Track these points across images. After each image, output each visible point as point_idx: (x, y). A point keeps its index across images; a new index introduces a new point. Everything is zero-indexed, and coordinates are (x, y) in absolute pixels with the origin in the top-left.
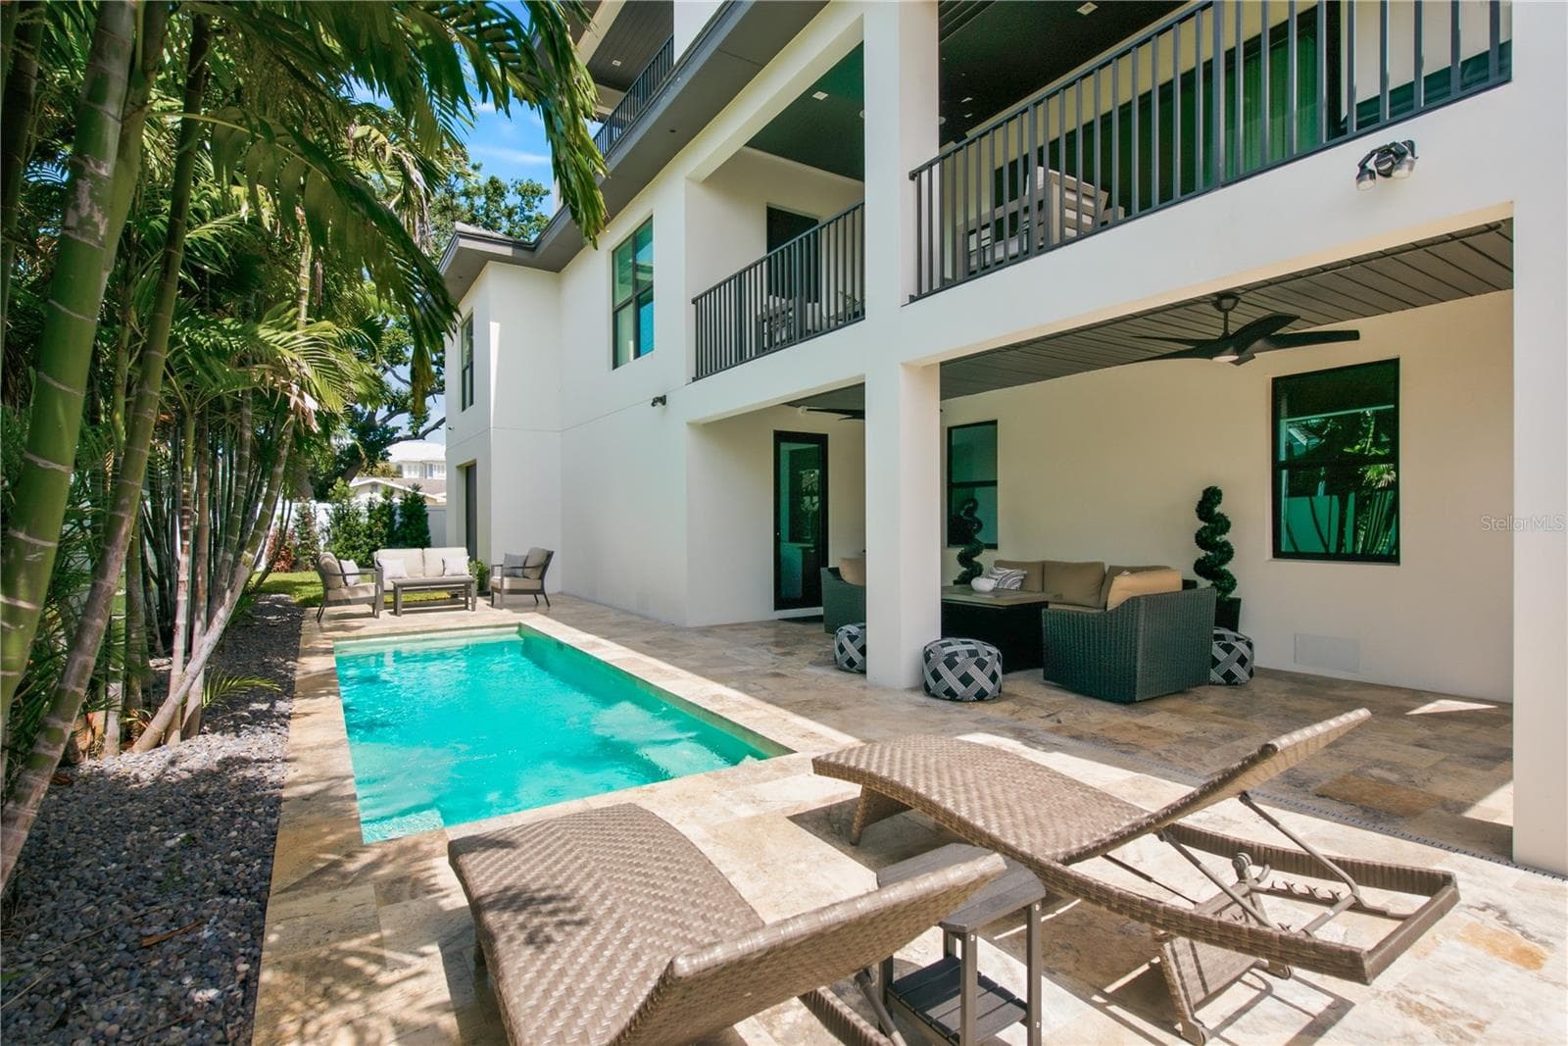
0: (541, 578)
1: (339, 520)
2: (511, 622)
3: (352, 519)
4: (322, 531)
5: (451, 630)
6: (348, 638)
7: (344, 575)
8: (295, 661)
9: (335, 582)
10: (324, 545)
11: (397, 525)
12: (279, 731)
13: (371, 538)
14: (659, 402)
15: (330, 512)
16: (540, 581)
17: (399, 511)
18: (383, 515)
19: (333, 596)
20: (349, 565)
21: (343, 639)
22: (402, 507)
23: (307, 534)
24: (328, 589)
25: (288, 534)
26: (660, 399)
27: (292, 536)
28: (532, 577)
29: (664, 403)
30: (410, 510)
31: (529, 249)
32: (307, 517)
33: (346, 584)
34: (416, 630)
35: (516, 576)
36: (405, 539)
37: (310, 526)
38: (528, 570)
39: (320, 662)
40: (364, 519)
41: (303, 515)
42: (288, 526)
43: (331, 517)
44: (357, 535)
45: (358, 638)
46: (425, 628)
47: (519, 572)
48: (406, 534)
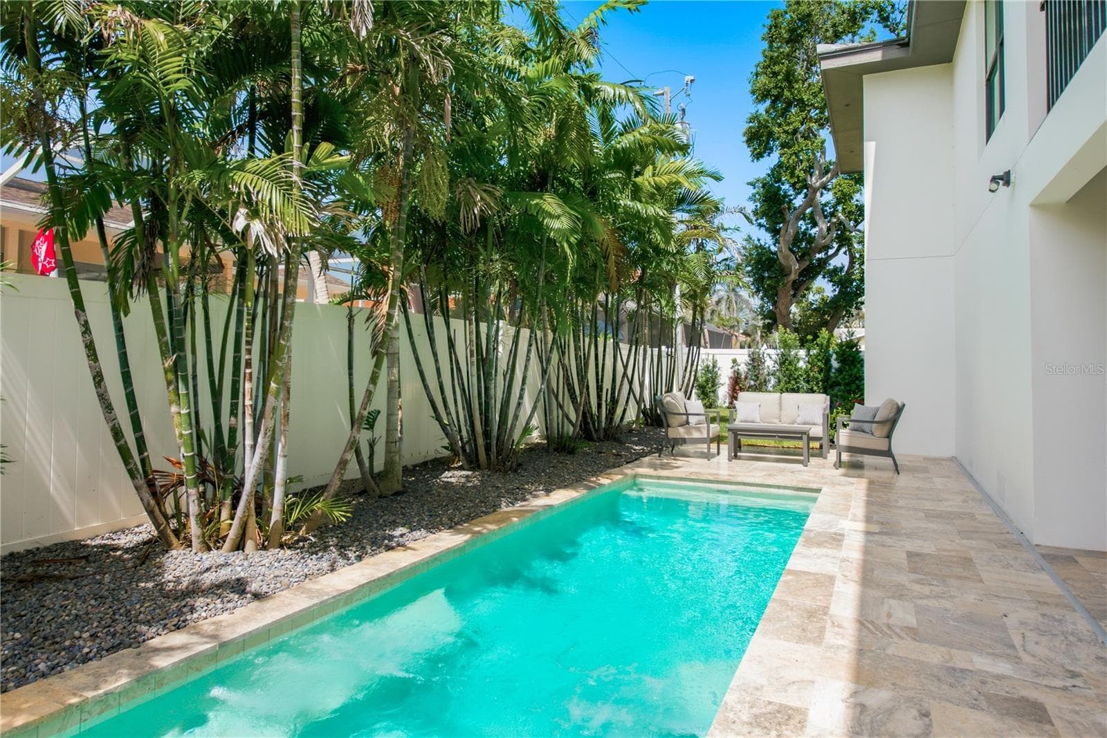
0: (889, 436)
1: (782, 364)
2: (815, 486)
3: (790, 363)
4: (768, 375)
5: (744, 484)
6: (651, 477)
7: (687, 415)
8: (548, 491)
9: (674, 421)
10: (770, 387)
11: (833, 370)
12: (341, 562)
13: (808, 382)
14: (1001, 182)
15: (774, 357)
16: (887, 440)
17: (834, 356)
18: (819, 360)
19: (672, 433)
20: (696, 405)
21: (646, 476)
22: (836, 353)
23: (756, 376)
24: (668, 426)
25: (743, 377)
26: (1001, 178)
27: (746, 378)
28: (877, 433)
29: (1007, 183)
30: (843, 355)
31: (904, 44)
32: (756, 362)
33: (688, 423)
34: (710, 478)
35: (863, 432)
36: (839, 384)
37: (759, 370)
38: (874, 425)
39: (560, 497)
40: (801, 364)
41: (753, 360)
42: (743, 369)
43: (775, 362)
44: (795, 379)
45: (659, 478)
46: (721, 478)
47: (866, 426)
48: (839, 379)
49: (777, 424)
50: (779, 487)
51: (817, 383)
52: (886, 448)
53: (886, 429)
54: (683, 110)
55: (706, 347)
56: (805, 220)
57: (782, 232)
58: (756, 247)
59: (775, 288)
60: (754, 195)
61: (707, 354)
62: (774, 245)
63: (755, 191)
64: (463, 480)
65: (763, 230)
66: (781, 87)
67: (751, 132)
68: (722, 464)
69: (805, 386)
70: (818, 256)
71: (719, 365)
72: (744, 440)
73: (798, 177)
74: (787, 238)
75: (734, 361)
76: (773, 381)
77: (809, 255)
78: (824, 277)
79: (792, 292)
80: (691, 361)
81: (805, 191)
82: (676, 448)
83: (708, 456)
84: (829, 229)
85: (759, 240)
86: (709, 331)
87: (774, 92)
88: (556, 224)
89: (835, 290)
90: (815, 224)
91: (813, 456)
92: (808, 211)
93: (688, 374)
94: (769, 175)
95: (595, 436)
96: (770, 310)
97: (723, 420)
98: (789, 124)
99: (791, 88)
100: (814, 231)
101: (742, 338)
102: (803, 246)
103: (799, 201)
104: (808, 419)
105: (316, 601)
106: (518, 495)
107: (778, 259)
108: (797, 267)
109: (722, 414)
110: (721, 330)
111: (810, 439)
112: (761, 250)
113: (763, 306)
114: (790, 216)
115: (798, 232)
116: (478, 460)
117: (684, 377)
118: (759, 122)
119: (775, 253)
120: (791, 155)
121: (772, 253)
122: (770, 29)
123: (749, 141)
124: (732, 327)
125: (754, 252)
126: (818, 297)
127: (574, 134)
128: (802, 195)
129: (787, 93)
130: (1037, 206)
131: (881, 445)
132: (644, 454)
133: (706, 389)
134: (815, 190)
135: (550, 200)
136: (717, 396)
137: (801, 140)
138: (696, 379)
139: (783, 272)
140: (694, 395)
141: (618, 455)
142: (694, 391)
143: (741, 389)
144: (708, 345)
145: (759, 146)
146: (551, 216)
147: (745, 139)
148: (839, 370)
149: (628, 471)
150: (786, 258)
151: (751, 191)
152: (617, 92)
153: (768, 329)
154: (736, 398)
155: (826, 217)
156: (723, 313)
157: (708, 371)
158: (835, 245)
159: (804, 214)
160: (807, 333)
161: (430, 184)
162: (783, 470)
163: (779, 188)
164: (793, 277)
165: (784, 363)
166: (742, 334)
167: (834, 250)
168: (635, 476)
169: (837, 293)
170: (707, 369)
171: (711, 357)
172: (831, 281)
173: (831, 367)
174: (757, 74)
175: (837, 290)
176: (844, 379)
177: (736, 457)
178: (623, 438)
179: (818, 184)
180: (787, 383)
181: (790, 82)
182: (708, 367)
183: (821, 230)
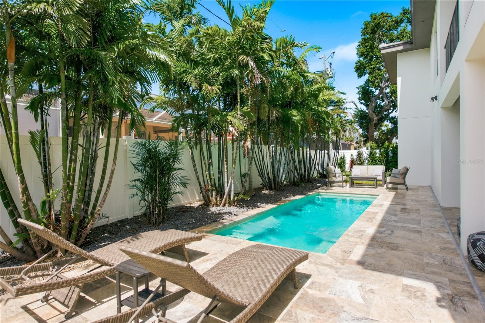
0: (404, 178)
1: (370, 155)
2: (378, 194)
3: (373, 155)
4: (365, 159)
5: (355, 194)
6: (324, 193)
7: (335, 173)
8: (294, 196)
9: (331, 175)
10: (365, 163)
11: (390, 157)
12: (249, 209)
13: (380, 162)
14: (434, 99)
15: (367, 153)
16: (403, 180)
17: (390, 152)
18: (384, 153)
19: (330, 179)
20: (338, 170)
21: (323, 192)
22: (391, 150)
23: (360, 160)
24: (329, 177)
25: (355, 160)
26: (434, 98)
27: (356, 161)
28: (400, 178)
29: (436, 99)
30: (393, 151)
31: (411, 43)
32: (360, 155)
33: (335, 176)
34: (344, 192)
35: (396, 177)
36: (392, 162)
37: (361, 157)
38: (399, 175)
39: (298, 197)
40: (378, 155)
41: (359, 154)
42: (355, 157)
43: (367, 155)
44: (375, 161)
45: (327, 193)
46: (347, 193)
47: (397, 176)
48: (392, 160)
49: (366, 176)
50: (366, 195)
51: (384, 162)
52: (403, 182)
53: (403, 176)
54: (331, 63)
55: (341, 150)
56: (379, 99)
57: (370, 105)
58: (360, 111)
59: (368, 126)
60: (359, 92)
61: (341, 153)
62: (367, 110)
63: (359, 91)
64: (269, 193)
65: (362, 105)
66: (368, 51)
67: (357, 67)
68: (347, 188)
69: (379, 163)
70: (385, 113)
71: (345, 156)
72: (355, 182)
73: (376, 85)
74: (372, 107)
75: (352, 155)
76: (367, 162)
77: (381, 113)
78: (387, 121)
79: (374, 128)
80: (336, 155)
81: (379, 88)
82: (331, 185)
83: (343, 187)
84: (389, 102)
85: (361, 108)
86: (342, 143)
87: (366, 54)
88: (296, 118)
89: (392, 126)
90: (383, 101)
91: (378, 186)
92: (381, 96)
93: (334, 160)
94: (364, 84)
95: (304, 181)
96: (366, 135)
97: (347, 176)
98: (372, 65)
99: (372, 51)
100: (382, 104)
101: (355, 145)
102: (379, 110)
103: (377, 93)
104: (377, 174)
105: (248, 216)
106: (286, 196)
107: (368, 115)
108: (376, 118)
109: (347, 174)
110: (346, 143)
111: (377, 180)
112: (362, 112)
113: (363, 133)
114: (373, 99)
115: (376, 105)
116: (272, 187)
117: (333, 161)
118: (360, 63)
119: (367, 113)
120: (373, 77)
121: (366, 113)
122: (364, 29)
123: (356, 71)
124: (351, 141)
125: (359, 113)
126: (386, 128)
127: (300, 91)
128: (378, 90)
129: (371, 53)
130: (443, 108)
131: (401, 181)
132: (320, 186)
133: (341, 165)
134: (383, 89)
135: (294, 111)
136: (345, 168)
137: (376, 71)
138: (337, 162)
139: (371, 120)
140: (336, 167)
141: (312, 187)
142: (337, 166)
143: (354, 165)
144: (341, 149)
145: (360, 72)
146: (295, 116)
147: (355, 70)
148: (392, 157)
149: (317, 191)
150: (372, 115)
151: (358, 90)
152: (313, 76)
153: (365, 142)
154: (352, 168)
155: (388, 98)
156: (347, 135)
157: (342, 159)
158: (392, 109)
159: (379, 97)
160: (380, 143)
161: (263, 111)
162: (368, 190)
163: (368, 89)
164: (374, 122)
165: (371, 155)
166: (356, 143)
167: (391, 110)
168: (319, 192)
169: (393, 127)
170: (341, 158)
171: (343, 153)
172: (390, 122)
173: (389, 156)
174: (359, 46)
175: (393, 126)
176: (393, 160)
177: (352, 187)
178: (313, 182)
179: (384, 86)
180: (371, 162)
181: (372, 49)
182: (341, 157)
183: (386, 103)
